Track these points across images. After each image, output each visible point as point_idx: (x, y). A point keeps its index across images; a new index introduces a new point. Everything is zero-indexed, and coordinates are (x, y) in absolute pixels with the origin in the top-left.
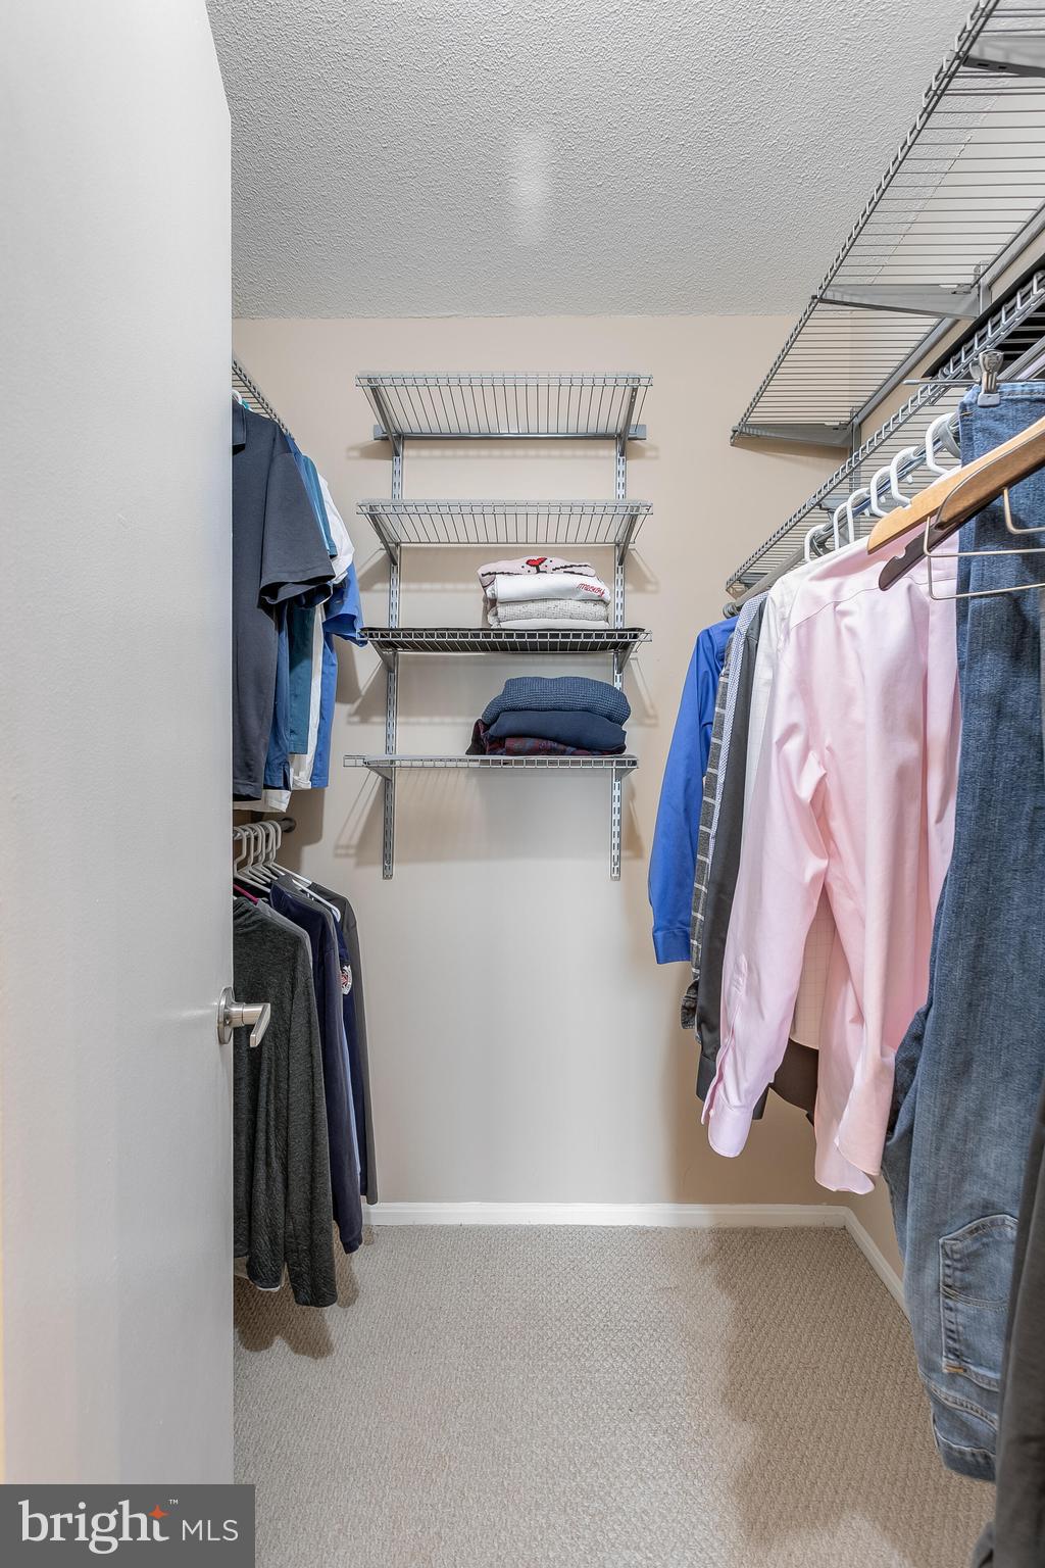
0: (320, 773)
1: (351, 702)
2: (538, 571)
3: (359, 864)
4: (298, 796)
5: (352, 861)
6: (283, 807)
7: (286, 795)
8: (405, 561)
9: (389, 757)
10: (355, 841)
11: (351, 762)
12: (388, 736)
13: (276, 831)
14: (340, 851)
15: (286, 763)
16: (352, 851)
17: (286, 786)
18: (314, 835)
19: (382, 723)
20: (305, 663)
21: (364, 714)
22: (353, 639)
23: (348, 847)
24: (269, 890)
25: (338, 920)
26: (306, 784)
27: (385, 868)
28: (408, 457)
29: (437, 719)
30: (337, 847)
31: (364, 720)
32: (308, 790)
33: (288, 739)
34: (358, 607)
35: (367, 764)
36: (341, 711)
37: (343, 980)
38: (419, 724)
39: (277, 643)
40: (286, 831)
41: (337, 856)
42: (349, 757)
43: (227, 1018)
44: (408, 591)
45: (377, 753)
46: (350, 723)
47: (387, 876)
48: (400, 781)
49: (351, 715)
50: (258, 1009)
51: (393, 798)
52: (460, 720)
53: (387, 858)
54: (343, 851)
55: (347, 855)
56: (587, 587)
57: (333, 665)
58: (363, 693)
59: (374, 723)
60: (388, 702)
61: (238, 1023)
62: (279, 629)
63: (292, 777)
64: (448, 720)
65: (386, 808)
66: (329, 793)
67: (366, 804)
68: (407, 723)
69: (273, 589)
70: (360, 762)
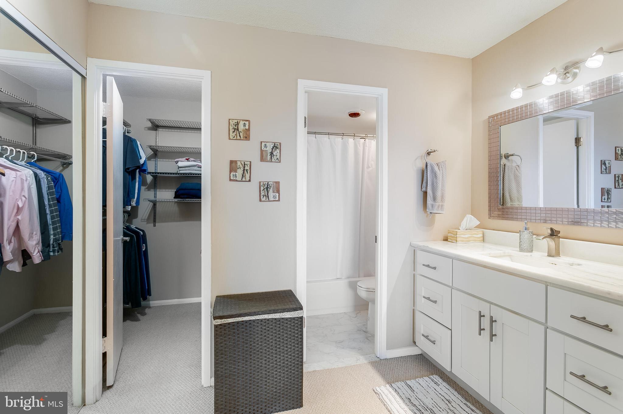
0: (138, 202)
1: (146, 186)
2: (188, 161)
3: (147, 223)
4: (133, 207)
5: (145, 223)
6: (129, 210)
7: (130, 207)
8: (159, 154)
9: (155, 199)
10: (146, 218)
11: (145, 200)
12: (155, 194)
13: (126, 215)
14: (142, 220)
15: (130, 201)
16: (145, 220)
17: (130, 205)
18: (136, 216)
19: (153, 191)
20: (134, 180)
21: (149, 189)
22: (146, 174)
23: (144, 219)
24: (125, 227)
25: (142, 234)
26: (135, 205)
27: (154, 224)
28: (160, 131)
29: (167, 190)
30: (142, 219)
31: (149, 190)
32: (135, 206)
33: (131, 196)
34: (147, 167)
35: (149, 201)
36: (143, 188)
37: (143, 247)
38: (162, 191)
39: (129, 177)
40: (129, 216)
41: (142, 221)
42: (145, 199)
43: (123, 239)
44: (160, 161)
45: (152, 198)
46: (145, 191)
47: (155, 226)
48: (158, 204)
49: (145, 189)
50: (128, 238)
51: (156, 208)
52: (173, 190)
53: (155, 221)
54: (143, 220)
55: (144, 221)
56: (198, 165)
57: (141, 179)
58: (148, 184)
59: (151, 191)
60: (155, 186)
61: (124, 240)
62: (129, 175)
63: (132, 203)
64: (170, 190)
65: (154, 210)
66: (140, 207)
67: (149, 209)
68: (159, 191)
69: (128, 169)
70: (147, 200)
